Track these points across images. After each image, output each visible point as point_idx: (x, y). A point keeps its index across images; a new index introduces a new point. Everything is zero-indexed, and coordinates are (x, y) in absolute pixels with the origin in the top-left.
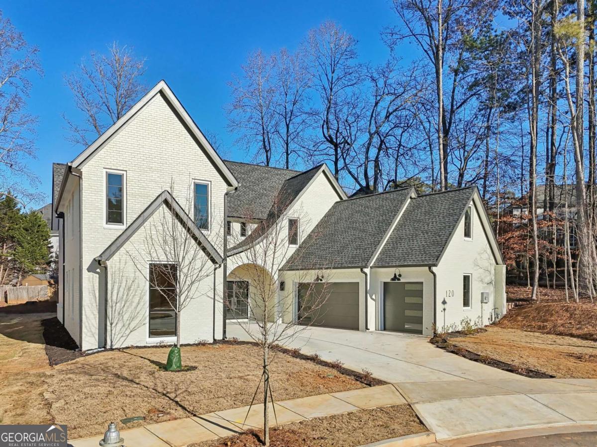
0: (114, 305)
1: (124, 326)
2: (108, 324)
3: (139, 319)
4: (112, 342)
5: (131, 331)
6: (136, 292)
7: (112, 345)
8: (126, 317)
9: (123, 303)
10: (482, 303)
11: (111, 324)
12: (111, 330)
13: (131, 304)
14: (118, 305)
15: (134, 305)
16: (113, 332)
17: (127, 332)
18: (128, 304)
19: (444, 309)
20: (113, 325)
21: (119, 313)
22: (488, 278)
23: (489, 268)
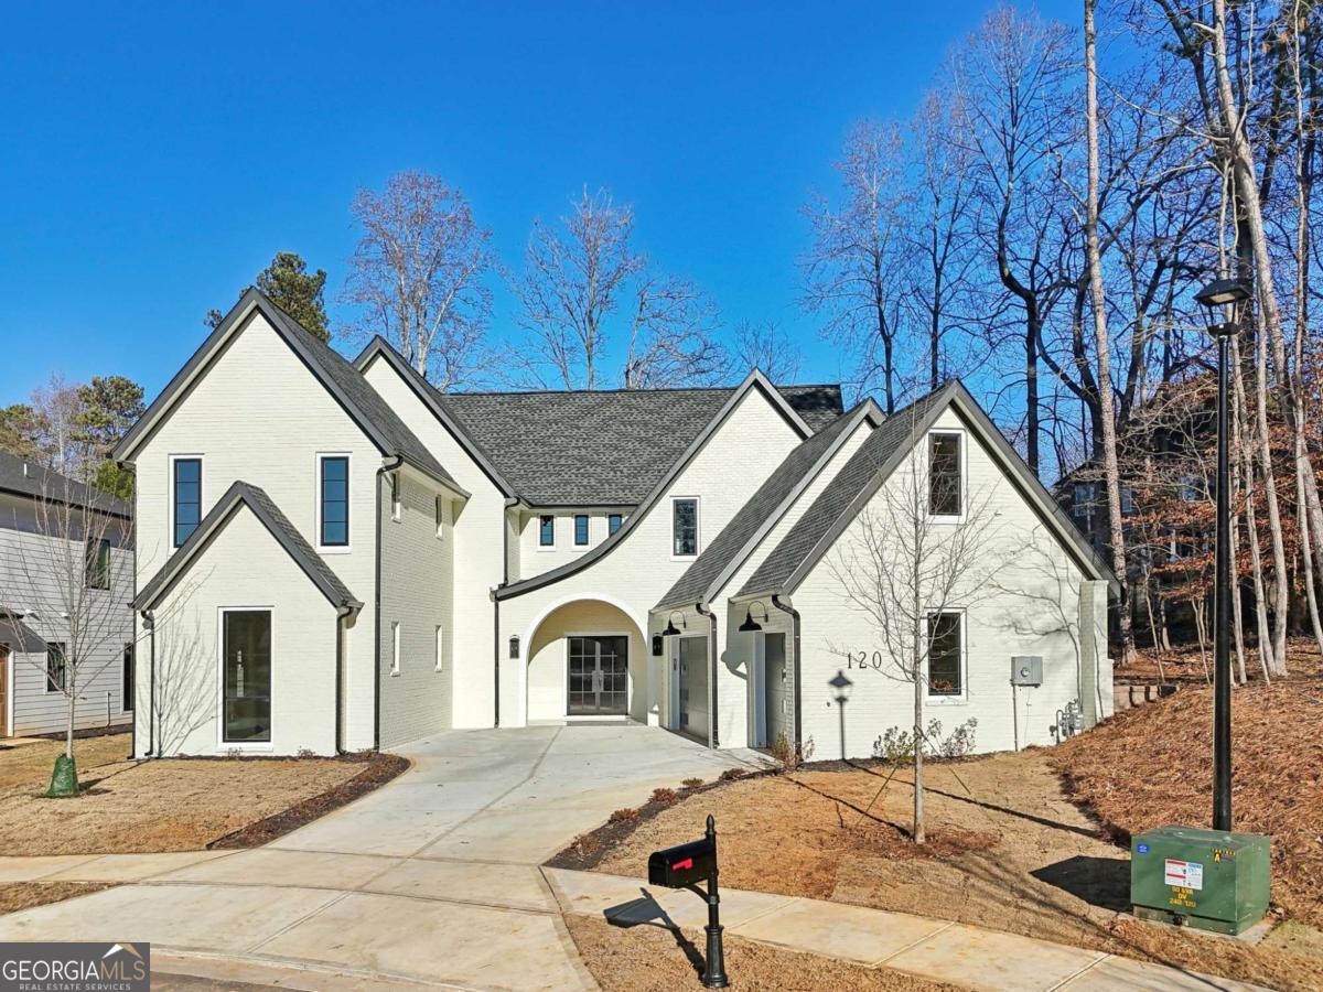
0: (164, 683)
1: (179, 719)
2: (156, 715)
3: (205, 707)
4: (160, 747)
5: (191, 730)
6: (199, 662)
7: (160, 752)
8: (183, 705)
9: (179, 681)
10: (1013, 685)
11: (160, 716)
12: (160, 727)
14: (170, 683)
15: (196, 685)
16: (163, 730)
17: (185, 731)
18: (186, 682)
19: (841, 700)
20: (164, 717)
21: (172, 698)
22: (1049, 618)
23: (1053, 591)
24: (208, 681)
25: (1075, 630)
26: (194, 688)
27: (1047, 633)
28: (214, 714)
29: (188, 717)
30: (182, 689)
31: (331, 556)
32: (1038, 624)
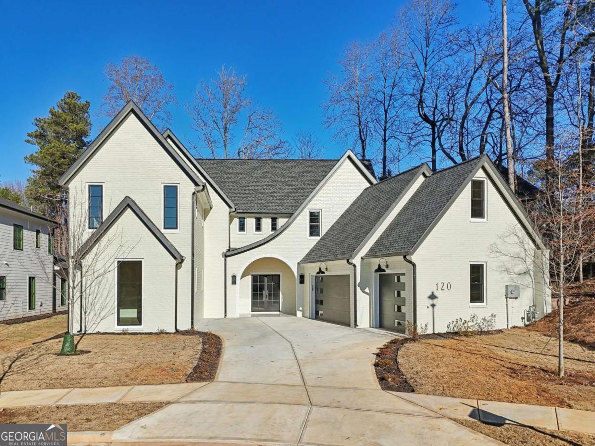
0: (87, 297)
1: (95, 314)
2: (83, 313)
3: (108, 309)
4: (85, 328)
5: (101, 320)
6: (105, 286)
7: (85, 331)
8: (97, 307)
9: (95, 295)
10: (506, 298)
11: (85, 313)
12: (85, 318)
13: (101, 296)
14: (91, 297)
15: (104, 296)
16: (87, 319)
17: (98, 320)
18: (99, 296)
19: (433, 306)
20: (87, 314)
21: (91, 304)
22: (521, 268)
23: (523, 255)
24: (110, 295)
25: (532, 273)
26: (103, 299)
27: (520, 274)
28: (113, 312)
29: (100, 313)
30: (96, 300)
31: (168, 234)
32: (517, 270)
